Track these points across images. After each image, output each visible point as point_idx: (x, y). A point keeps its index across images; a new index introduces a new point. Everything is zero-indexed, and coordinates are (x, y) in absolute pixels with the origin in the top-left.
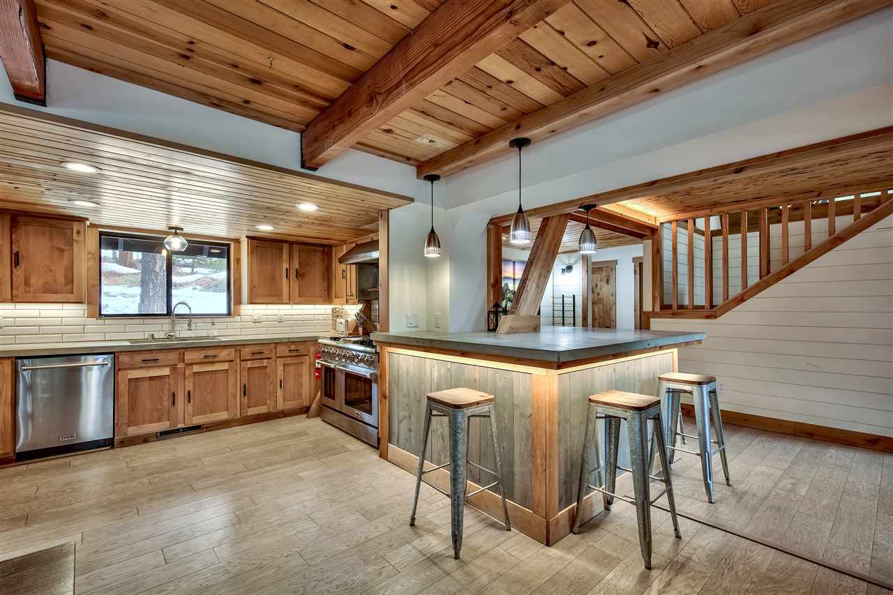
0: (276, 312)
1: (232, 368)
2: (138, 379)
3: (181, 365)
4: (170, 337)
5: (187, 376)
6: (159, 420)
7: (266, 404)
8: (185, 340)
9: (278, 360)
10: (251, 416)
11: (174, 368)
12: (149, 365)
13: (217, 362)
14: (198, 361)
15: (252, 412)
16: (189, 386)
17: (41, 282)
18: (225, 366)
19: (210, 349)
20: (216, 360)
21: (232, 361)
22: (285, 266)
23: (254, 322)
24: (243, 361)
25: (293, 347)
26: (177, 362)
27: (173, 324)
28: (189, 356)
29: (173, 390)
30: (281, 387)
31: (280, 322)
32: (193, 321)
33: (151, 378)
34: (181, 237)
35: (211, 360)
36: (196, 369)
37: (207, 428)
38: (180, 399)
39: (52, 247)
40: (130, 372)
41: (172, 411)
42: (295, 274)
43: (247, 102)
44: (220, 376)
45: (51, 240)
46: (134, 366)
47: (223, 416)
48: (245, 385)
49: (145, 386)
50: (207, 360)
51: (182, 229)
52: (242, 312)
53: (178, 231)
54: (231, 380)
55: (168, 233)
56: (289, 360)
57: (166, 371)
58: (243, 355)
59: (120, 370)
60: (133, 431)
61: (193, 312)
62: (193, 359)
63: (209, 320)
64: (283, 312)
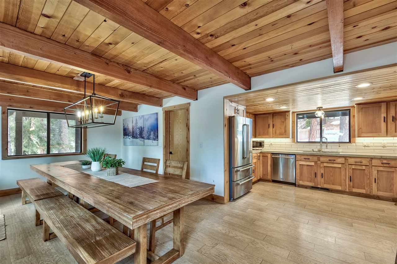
0: (382, 141)
1: (344, 167)
2: (303, 165)
3: (319, 162)
4: (319, 151)
5: (321, 167)
6: (310, 182)
7: (364, 189)
8: (325, 152)
9: (373, 167)
10: (354, 192)
11: (316, 163)
12: (306, 160)
13: (334, 163)
14: (326, 161)
15: (355, 190)
16: (322, 171)
17: (279, 132)
18: (340, 166)
19: (333, 158)
20: (335, 162)
21: (344, 164)
22: (383, 115)
23: (365, 147)
24: (350, 164)
25: (385, 161)
26: (317, 161)
27: (321, 146)
28: (322, 159)
29: (316, 171)
30: (375, 182)
31: (383, 147)
32: (328, 145)
33: (308, 165)
34: (322, 111)
35: (332, 162)
36: (325, 164)
37: (331, 191)
38: (319, 176)
39: (281, 121)
40: (300, 162)
41: (315, 180)
42: (392, 119)
43: (301, 60)
44: (337, 169)
45: (281, 119)
46: (302, 160)
47: (339, 188)
48: (351, 177)
49: (305, 168)
50: (330, 162)
51: (322, 108)
52: (356, 141)
53: (320, 109)
54: (343, 173)
55: (316, 110)
56: (381, 169)
57: (313, 164)
58: (350, 162)
59: (297, 161)
60: (301, 183)
61: (328, 141)
62: (324, 160)
63: (338, 145)
64: (385, 142)
